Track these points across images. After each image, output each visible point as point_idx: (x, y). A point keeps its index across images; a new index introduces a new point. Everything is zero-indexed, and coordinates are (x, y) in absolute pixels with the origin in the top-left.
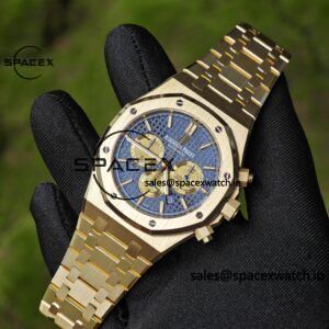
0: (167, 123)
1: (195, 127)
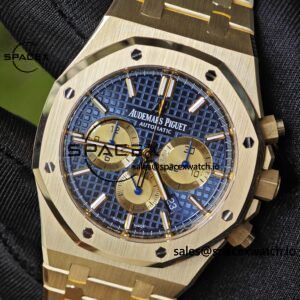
0: (126, 91)
1: (172, 82)
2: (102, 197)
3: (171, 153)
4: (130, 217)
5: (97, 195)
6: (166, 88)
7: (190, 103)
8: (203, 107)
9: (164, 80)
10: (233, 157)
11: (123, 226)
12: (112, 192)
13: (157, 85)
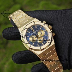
2: (38, 44)
3: (39, 34)
4: (42, 43)
5: (37, 45)
6: (32, 29)
7: (35, 28)
8: (37, 27)
9: (31, 28)
10: (45, 28)
11: (43, 45)
12: (38, 43)
13: (31, 29)
